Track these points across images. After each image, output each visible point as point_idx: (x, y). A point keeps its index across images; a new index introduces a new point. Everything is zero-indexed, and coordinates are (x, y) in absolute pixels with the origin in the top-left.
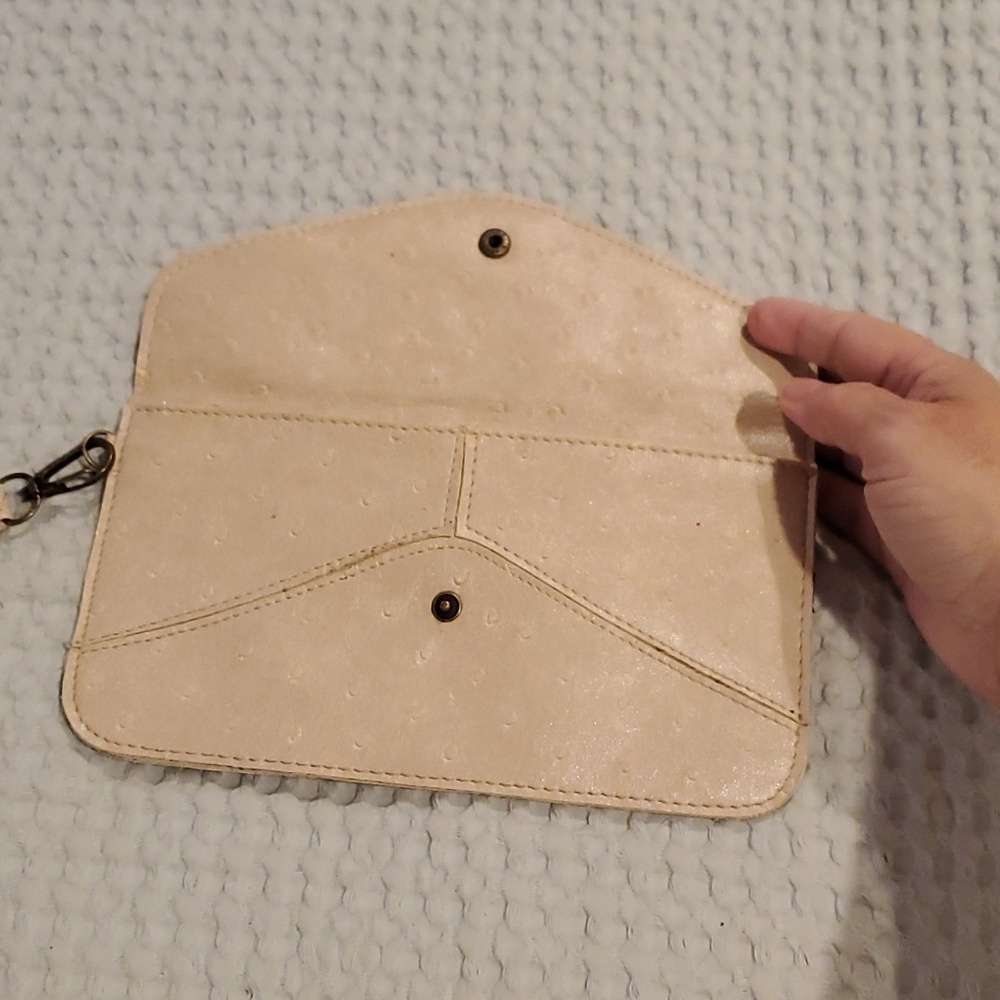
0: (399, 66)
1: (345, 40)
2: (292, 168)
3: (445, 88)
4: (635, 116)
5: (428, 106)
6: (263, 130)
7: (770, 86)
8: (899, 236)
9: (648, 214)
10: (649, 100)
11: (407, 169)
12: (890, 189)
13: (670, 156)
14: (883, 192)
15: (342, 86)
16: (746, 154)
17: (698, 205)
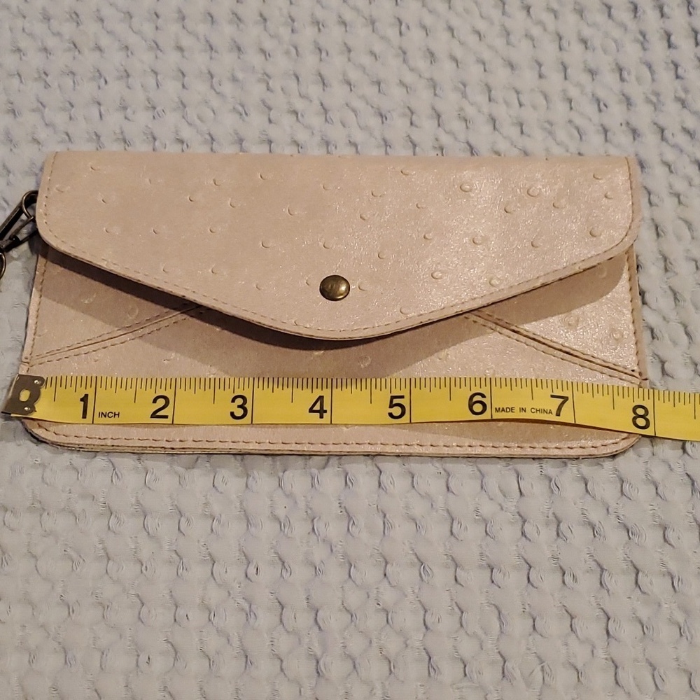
0: (228, 30)
1: (180, 11)
2: (143, 118)
3: (268, 45)
4: (431, 55)
5: (256, 60)
6: (115, 89)
7: (540, 23)
8: (667, 134)
9: (450, 133)
10: (441, 42)
11: (242, 111)
12: (654, 99)
13: (465, 86)
14: (649, 101)
15: (180, 49)
16: (528, 77)
17: (493, 120)
